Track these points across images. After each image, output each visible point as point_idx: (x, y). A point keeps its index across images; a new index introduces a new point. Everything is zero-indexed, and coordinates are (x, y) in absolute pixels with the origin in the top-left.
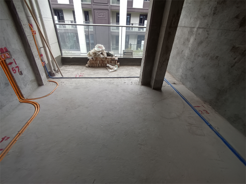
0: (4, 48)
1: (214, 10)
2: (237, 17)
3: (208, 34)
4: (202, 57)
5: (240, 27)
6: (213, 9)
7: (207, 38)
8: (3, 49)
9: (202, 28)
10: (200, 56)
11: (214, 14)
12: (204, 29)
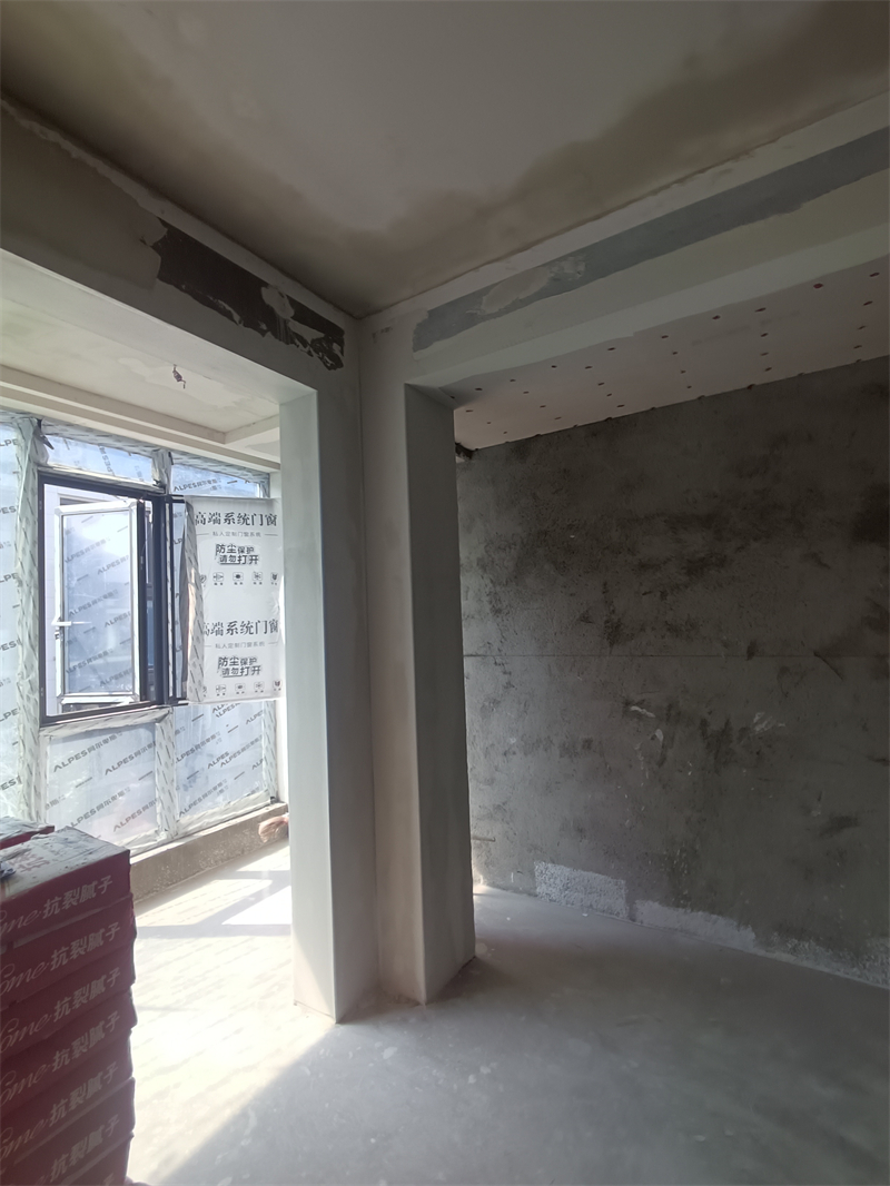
1: (491, 602)
2: (585, 619)
3: (505, 673)
4: (526, 754)
5: (611, 644)
6: (485, 599)
7: (509, 685)
9: (471, 655)
10: (514, 753)
11: (497, 612)
12: (479, 658)
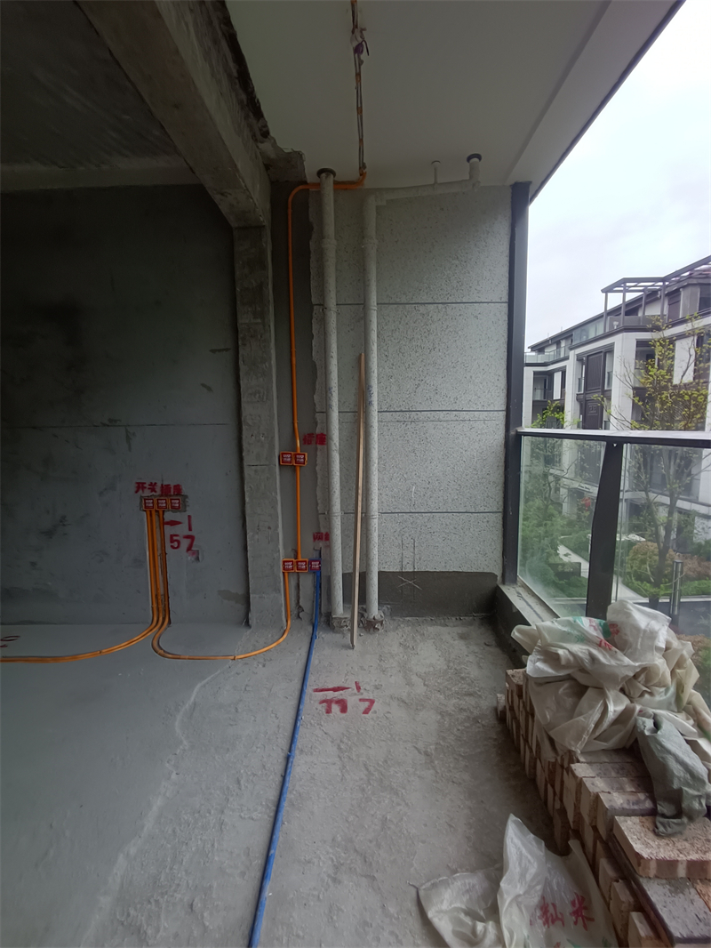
0: (175, 486)
8: (172, 486)
